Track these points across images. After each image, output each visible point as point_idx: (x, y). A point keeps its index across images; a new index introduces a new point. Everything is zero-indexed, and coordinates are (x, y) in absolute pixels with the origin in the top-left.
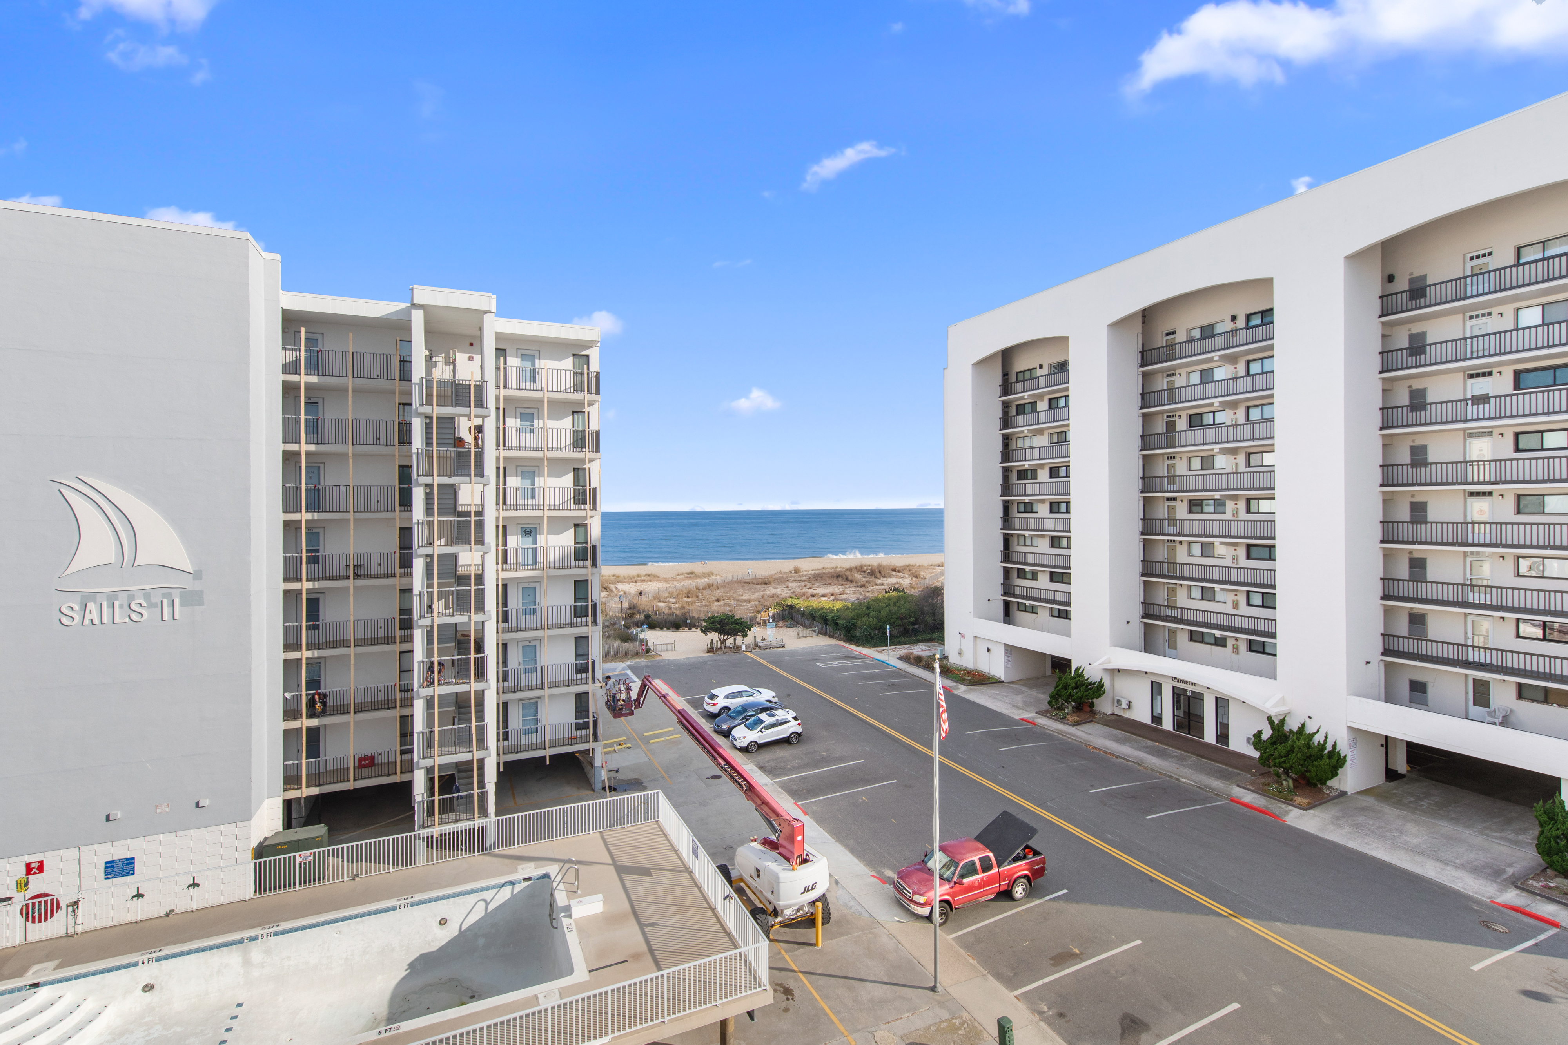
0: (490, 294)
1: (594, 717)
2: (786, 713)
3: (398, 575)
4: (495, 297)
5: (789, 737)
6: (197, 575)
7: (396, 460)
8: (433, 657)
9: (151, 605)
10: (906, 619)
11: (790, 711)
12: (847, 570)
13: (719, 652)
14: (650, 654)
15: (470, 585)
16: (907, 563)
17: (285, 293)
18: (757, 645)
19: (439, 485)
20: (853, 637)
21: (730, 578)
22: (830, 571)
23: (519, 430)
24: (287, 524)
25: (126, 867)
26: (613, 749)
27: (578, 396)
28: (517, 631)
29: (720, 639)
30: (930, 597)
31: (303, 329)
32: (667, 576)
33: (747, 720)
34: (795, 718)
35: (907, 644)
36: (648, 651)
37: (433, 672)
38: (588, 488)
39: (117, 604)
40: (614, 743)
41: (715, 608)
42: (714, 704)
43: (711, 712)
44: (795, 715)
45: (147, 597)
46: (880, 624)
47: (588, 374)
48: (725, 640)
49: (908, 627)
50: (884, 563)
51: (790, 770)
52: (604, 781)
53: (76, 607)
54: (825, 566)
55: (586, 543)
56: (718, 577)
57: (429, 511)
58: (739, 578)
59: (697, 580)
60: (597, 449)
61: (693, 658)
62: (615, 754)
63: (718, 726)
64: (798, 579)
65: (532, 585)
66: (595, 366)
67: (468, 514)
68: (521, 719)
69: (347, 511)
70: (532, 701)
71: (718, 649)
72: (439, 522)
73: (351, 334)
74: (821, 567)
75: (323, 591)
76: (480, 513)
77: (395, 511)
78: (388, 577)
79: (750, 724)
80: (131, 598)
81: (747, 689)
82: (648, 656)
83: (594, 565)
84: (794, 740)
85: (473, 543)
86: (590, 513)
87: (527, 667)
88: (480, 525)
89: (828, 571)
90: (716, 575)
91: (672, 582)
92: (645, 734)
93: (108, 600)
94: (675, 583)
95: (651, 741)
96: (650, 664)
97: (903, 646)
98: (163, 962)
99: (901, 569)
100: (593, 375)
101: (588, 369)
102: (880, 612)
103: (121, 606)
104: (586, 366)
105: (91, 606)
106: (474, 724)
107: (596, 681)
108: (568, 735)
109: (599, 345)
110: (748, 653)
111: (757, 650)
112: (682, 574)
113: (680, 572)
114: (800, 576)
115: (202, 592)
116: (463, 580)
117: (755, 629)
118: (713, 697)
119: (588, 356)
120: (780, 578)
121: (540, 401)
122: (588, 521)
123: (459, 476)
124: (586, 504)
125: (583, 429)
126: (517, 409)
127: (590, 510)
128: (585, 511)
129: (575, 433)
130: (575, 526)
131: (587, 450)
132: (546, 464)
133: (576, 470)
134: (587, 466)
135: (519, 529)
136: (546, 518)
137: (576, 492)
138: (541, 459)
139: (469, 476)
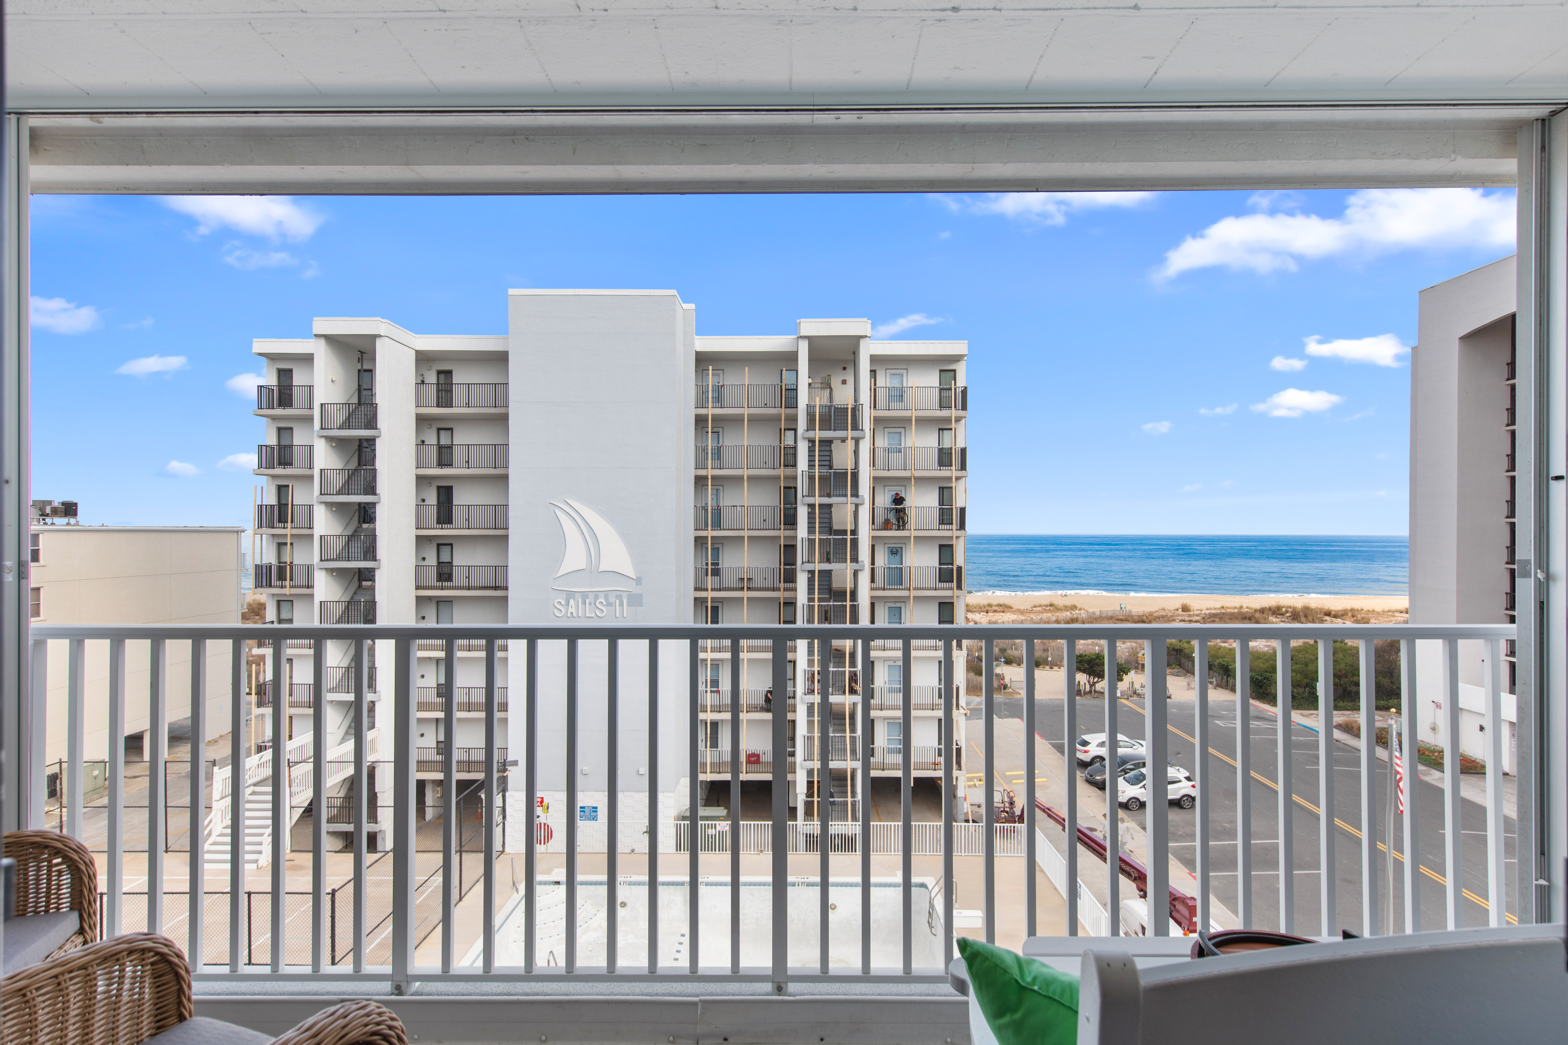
0: (865, 319)
1: (957, 744)
2: (1177, 772)
3: (782, 589)
4: (870, 321)
5: (1180, 800)
6: (639, 581)
7: (782, 482)
8: (813, 666)
9: (609, 604)
10: (1346, 677)
11: (1181, 769)
12: (1256, 611)
13: (1088, 696)
14: (1007, 690)
15: (846, 601)
16: (1349, 607)
17: (697, 337)
18: (1135, 693)
19: (820, 505)
20: (1267, 694)
21: (1098, 614)
22: (1232, 611)
23: (889, 451)
24: (697, 539)
25: (593, 814)
26: (973, 783)
27: (945, 413)
28: (884, 650)
29: (1089, 682)
30: (1385, 651)
31: (710, 368)
32: (1022, 608)
33: (1126, 773)
34: (1188, 779)
35: (1347, 710)
36: (1005, 687)
37: (813, 682)
38: (954, 507)
39: (587, 601)
40: (974, 777)
41: (1081, 647)
42: (1086, 752)
43: (1082, 760)
44: (1187, 774)
45: (606, 597)
46: (1306, 681)
47: (955, 389)
48: (1094, 684)
49: (1349, 688)
50: (1313, 605)
51: (1181, 836)
52: (967, 813)
53: (563, 603)
54: (1225, 606)
55: (952, 564)
56: (1083, 611)
57: (811, 529)
58: (1110, 614)
59: (1057, 614)
60: (963, 467)
61: (1056, 699)
62: (975, 789)
63: (1091, 776)
64: (1187, 618)
65: (898, 605)
66: (961, 382)
67: (844, 532)
68: (886, 738)
69: (742, 529)
70: (896, 721)
71: (1086, 693)
72: (820, 539)
73: (747, 368)
74: (1218, 605)
75: (722, 600)
76: (854, 532)
77: (780, 529)
78: (774, 590)
79: (1130, 777)
80: (596, 597)
81: (1127, 739)
82: (1004, 693)
83: (959, 587)
84: (1186, 804)
85: (849, 561)
86: (956, 533)
87: (893, 686)
88: (855, 543)
89: (1229, 611)
90: (1080, 609)
91: (1028, 615)
92: (1007, 773)
93: (582, 598)
94: (1032, 616)
95: (1014, 781)
96: (1007, 701)
97: (1341, 712)
98: (633, 887)
99: (1340, 613)
100: (959, 390)
101: (955, 385)
102: (1306, 665)
103: (590, 604)
104: (953, 382)
105: (572, 602)
106: (848, 734)
107: (960, 708)
108: (932, 760)
109: (965, 358)
110: (1123, 701)
111: (1135, 698)
112: (1040, 606)
113: (1037, 604)
114: (1190, 616)
115: (641, 595)
116: (840, 595)
117: (1132, 673)
118: (1085, 743)
119: (954, 371)
120: (1163, 617)
121: (908, 420)
122: (954, 542)
123: (836, 496)
124: (952, 524)
125: (949, 446)
126: (886, 429)
127: (957, 530)
128: (951, 532)
129: (941, 451)
130: (941, 546)
131: (953, 468)
132: (913, 483)
133: (942, 489)
134: (954, 485)
135: (886, 549)
136: (912, 538)
137: (942, 512)
138: (908, 479)
139: (846, 496)
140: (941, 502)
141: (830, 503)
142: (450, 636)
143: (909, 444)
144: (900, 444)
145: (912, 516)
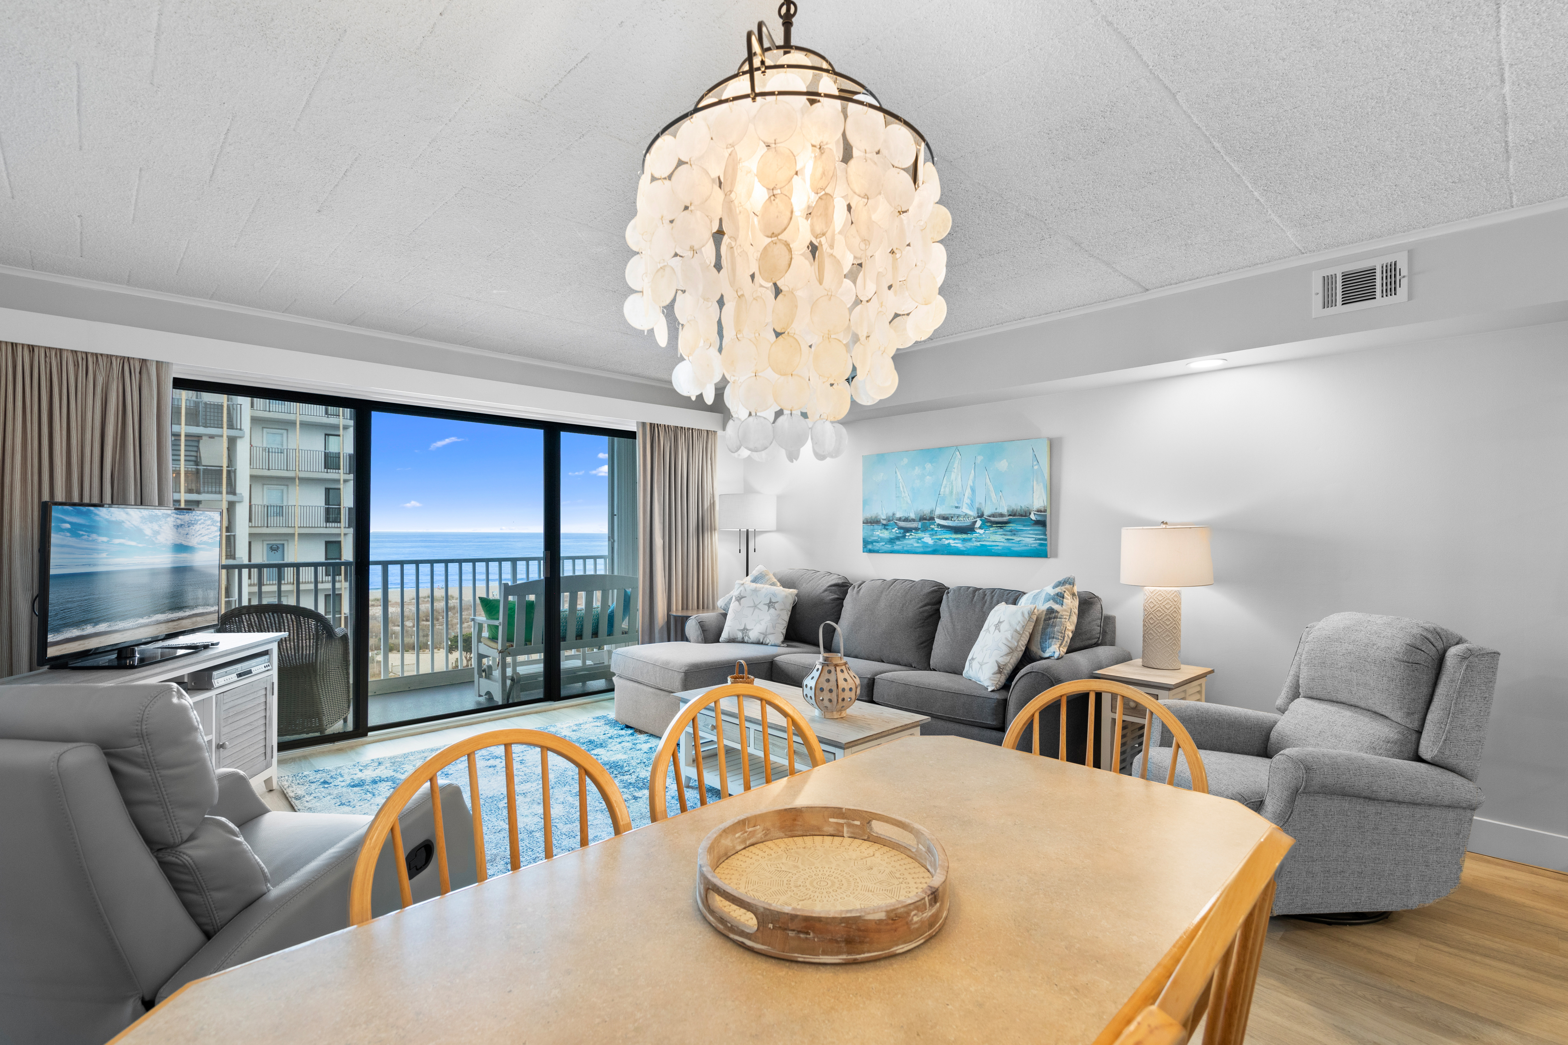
27: (332, 420)
38: (342, 507)
121: (292, 423)
122: (342, 539)
123: (208, 492)
124: (340, 522)
125: (336, 451)
126: (265, 430)
127: (345, 527)
128: (339, 529)
129: (327, 455)
130: (327, 543)
131: (341, 471)
132: (297, 483)
133: (328, 490)
134: (342, 487)
135: (265, 546)
136: (296, 535)
137: (327, 511)
138: (292, 479)
139: (221, 493)
140: (327, 502)
141: (200, 499)
142: (280, 567)
143: (292, 446)
144: (282, 445)
145: (296, 514)
